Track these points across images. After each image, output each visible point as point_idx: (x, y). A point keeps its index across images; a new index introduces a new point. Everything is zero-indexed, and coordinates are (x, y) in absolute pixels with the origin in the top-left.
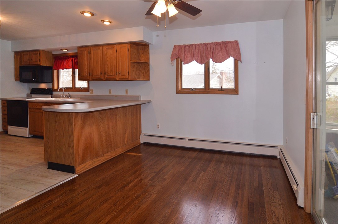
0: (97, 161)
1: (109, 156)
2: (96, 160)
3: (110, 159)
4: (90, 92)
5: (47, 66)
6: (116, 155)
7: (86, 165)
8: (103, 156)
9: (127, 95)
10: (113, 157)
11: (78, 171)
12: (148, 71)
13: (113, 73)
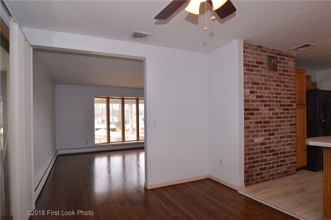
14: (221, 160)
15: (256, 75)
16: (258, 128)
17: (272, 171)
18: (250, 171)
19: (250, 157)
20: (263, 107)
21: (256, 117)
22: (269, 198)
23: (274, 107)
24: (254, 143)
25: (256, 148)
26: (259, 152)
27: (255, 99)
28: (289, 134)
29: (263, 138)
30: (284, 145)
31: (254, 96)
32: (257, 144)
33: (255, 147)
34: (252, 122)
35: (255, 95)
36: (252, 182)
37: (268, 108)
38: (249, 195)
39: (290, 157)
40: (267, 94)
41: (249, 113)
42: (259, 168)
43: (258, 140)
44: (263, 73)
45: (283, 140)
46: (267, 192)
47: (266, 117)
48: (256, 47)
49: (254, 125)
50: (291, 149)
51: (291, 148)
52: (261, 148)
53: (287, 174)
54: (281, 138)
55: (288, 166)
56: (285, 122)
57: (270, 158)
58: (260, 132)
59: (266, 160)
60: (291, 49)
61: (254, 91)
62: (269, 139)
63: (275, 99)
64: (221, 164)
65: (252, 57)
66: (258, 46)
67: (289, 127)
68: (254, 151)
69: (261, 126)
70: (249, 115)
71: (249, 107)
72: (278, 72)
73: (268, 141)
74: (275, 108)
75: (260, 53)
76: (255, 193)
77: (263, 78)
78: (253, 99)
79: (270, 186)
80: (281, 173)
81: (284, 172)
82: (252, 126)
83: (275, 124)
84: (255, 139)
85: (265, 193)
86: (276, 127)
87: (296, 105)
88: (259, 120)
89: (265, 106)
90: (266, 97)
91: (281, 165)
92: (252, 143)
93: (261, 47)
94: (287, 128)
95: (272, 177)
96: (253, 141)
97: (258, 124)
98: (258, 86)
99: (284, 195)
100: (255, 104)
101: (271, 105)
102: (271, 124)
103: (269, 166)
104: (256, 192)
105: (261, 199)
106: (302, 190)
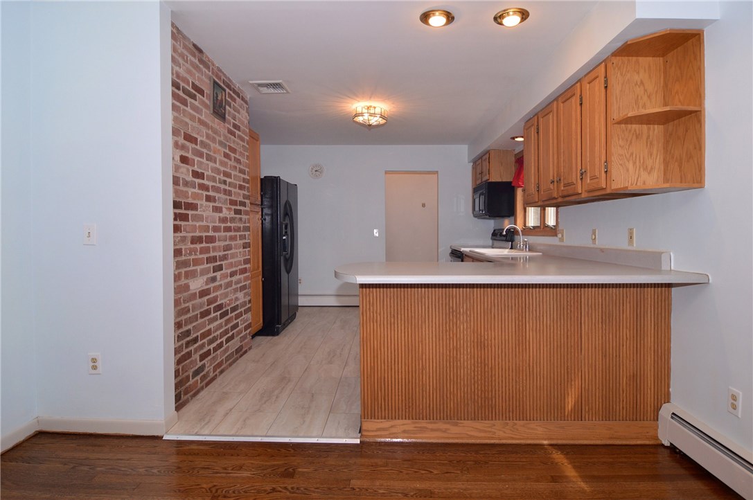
0: (432, 430)
1: (481, 431)
2: (430, 426)
3: (478, 441)
4: (560, 236)
5: (504, 180)
6: (513, 438)
7: (392, 427)
8: (456, 424)
9: (630, 248)
10: (492, 441)
11: (368, 431)
12: (699, 146)
13: (574, 176)
14: (94, 360)
15: (192, 118)
16: (196, 255)
17: (220, 356)
18: (182, 370)
19: (181, 333)
20: (204, 203)
21: (192, 225)
22: (245, 421)
23: (220, 205)
24: (190, 292)
25: (193, 305)
26: (199, 316)
27: (190, 178)
28: (242, 265)
29: (205, 278)
30: (235, 290)
31: (188, 170)
32: (193, 296)
33: (190, 304)
34: (185, 237)
35: (191, 169)
36: (186, 397)
37: (211, 204)
38: (197, 434)
39: (244, 316)
40: (210, 171)
41: (179, 213)
42: (196, 357)
43: (196, 285)
44: (203, 118)
45: (234, 279)
46: (231, 410)
47: (208, 227)
48: (191, 46)
49: (190, 246)
50: (244, 297)
51: (245, 295)
52: (201, 303)
53: (241, 353)
54: (232, 275)
55: (241, 335)
56: (236, 240)
57: (216, 325)
58: (200, 265)
59: (209, 332)
60: (251, 82)
61: (187, 157)
62: (214, 279)
63: (223, 186)
64: (94, 372)
65: (184, 68)
66: (195, 45)
67: (241, 250)
68: (189, 315)
69: (201, 248)
70: (180, 220)
71: (179, 197)
72: (227, 125)
73: (212, 285)
74: (223, 206)
75: (198, 63)
76: (208, 422)
77: (204, 130)
78: (187, 179)
79: (224, 390)
80: (232, 355)
81: (237, 351)
82: (186, 249)
83: (222, 244)
84: (190, 284)
85: (227, 414)
86: (224, 251)
87: (251, 204)
88: (197, 234)
89: (209, 199)
90: (209, 178)
91: (232, 338)
92: (186, 294)
93: (200, 51)
94: (240, 252)
95: (220, 369)
96: (187, 287)
97: (196, 243)
98: (196, 147)
99: (265, 403)
100: (191, 191)
101: (217, 198)
102: (217, 244)
103: (214, 345)
104: (207, 420)
105: (231, 434)
106: (284, 379)
